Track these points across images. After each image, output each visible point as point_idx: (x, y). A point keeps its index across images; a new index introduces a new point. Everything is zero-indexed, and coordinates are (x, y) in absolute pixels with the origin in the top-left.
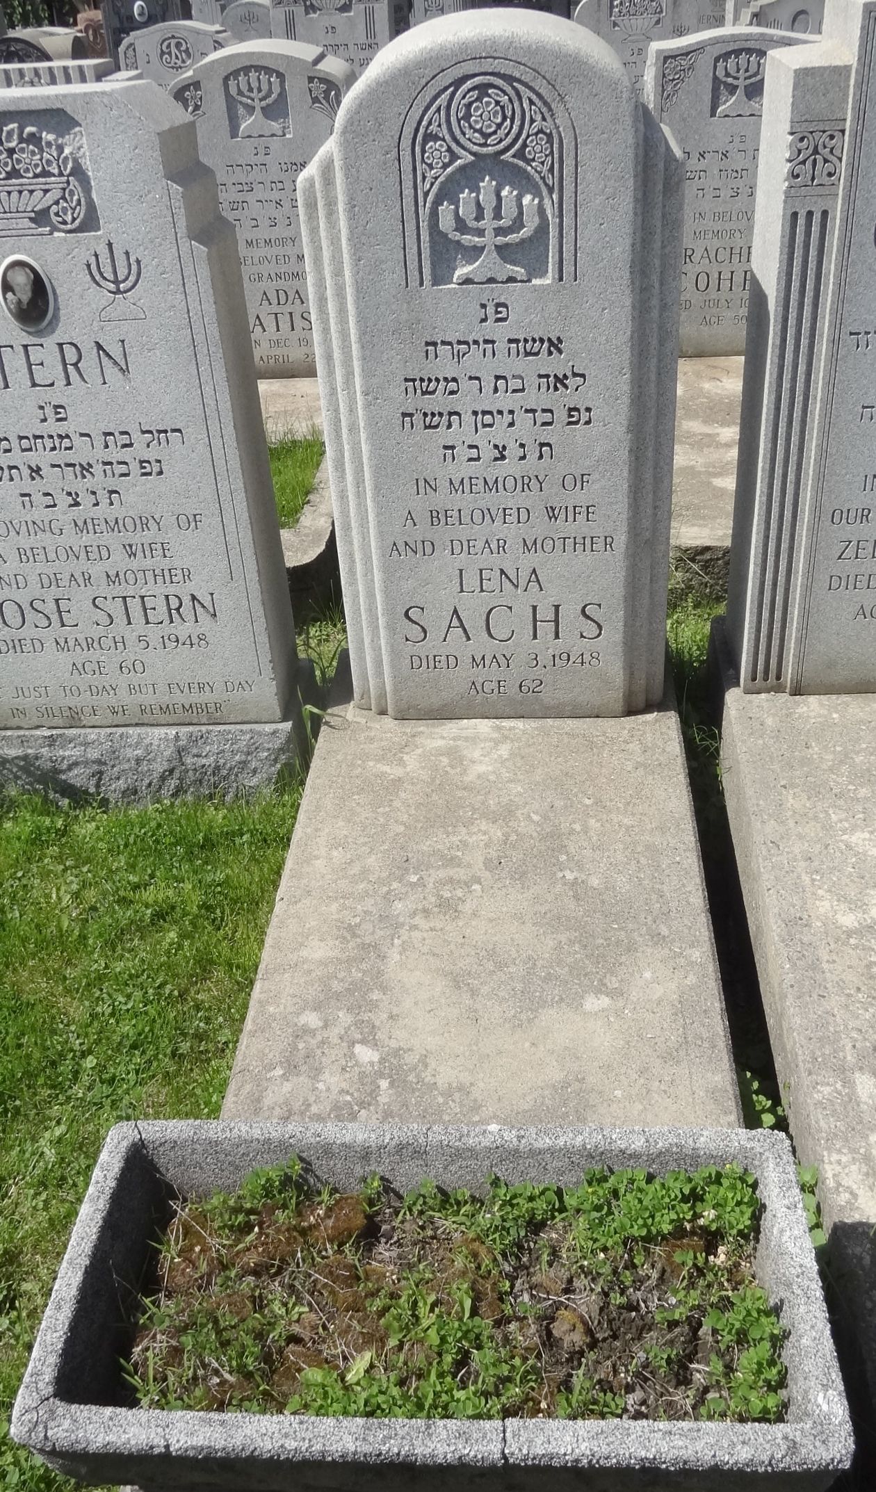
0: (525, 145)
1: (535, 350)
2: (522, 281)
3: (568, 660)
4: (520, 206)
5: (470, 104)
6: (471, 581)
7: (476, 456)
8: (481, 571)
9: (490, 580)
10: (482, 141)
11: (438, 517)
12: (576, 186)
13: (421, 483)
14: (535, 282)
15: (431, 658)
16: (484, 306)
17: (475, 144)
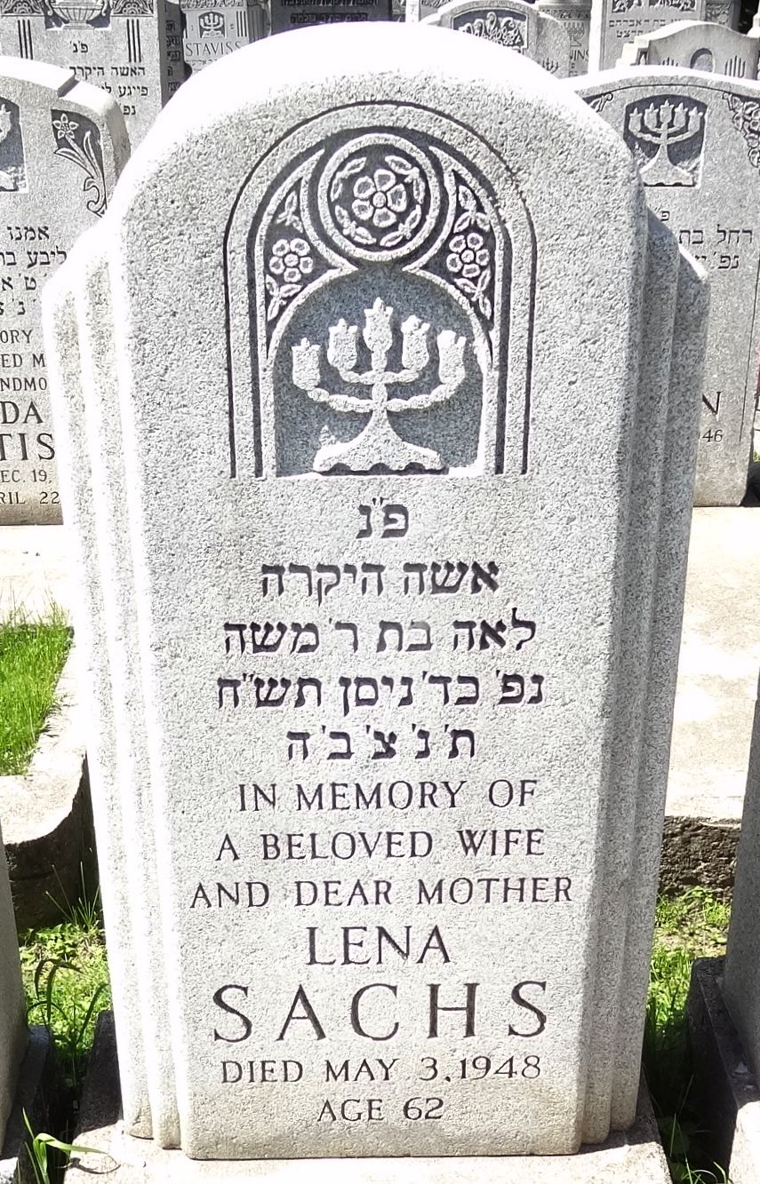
0: (445, 250)
1: (452, 582)
2: (432, 471)
3: (488, 1068)
4: (433, 350)
5: (353, 178)
6: (329, 945)
7: (344, 750)
8: (346, 930)
9: (360, 944)
10: (372, 241)
11: (275, 845)
12: (531, 320)
13: (250, 792)
14: (454, 472)
15: (258, 1065)
16: (365, 510)
17: (358, 245)
